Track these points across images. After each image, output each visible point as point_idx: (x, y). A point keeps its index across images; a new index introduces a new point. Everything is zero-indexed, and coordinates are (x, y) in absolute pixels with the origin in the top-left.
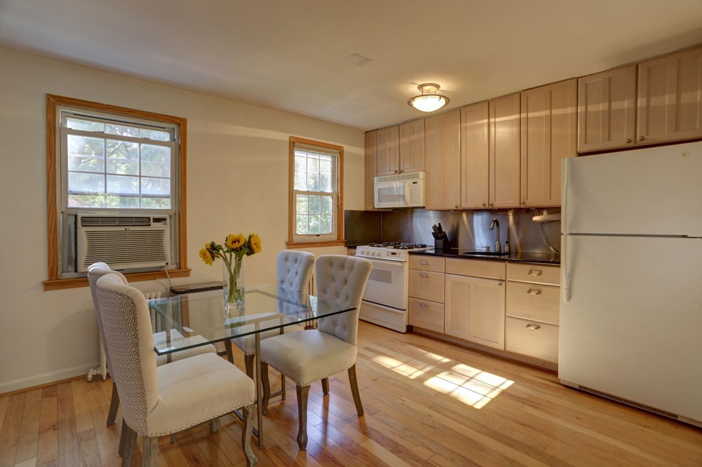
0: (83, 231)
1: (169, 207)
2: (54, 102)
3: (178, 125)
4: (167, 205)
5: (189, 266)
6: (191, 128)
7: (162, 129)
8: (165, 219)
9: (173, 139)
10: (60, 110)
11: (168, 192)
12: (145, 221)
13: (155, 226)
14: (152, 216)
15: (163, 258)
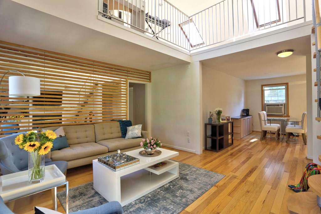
0: (267, 107)
1: (285, 102)
2: (262, 86)
3: (287, 84)
4: (284, 102)
5: (289, 115)
6: (289, 84)
7: (283, 86)
8: (283, 105)
9: (286, 87)
10: (263, 87)
11: (285, 99)
12: (278, 105)
13: (280, 106)
14: (280, 104)
15: (282, 113)
